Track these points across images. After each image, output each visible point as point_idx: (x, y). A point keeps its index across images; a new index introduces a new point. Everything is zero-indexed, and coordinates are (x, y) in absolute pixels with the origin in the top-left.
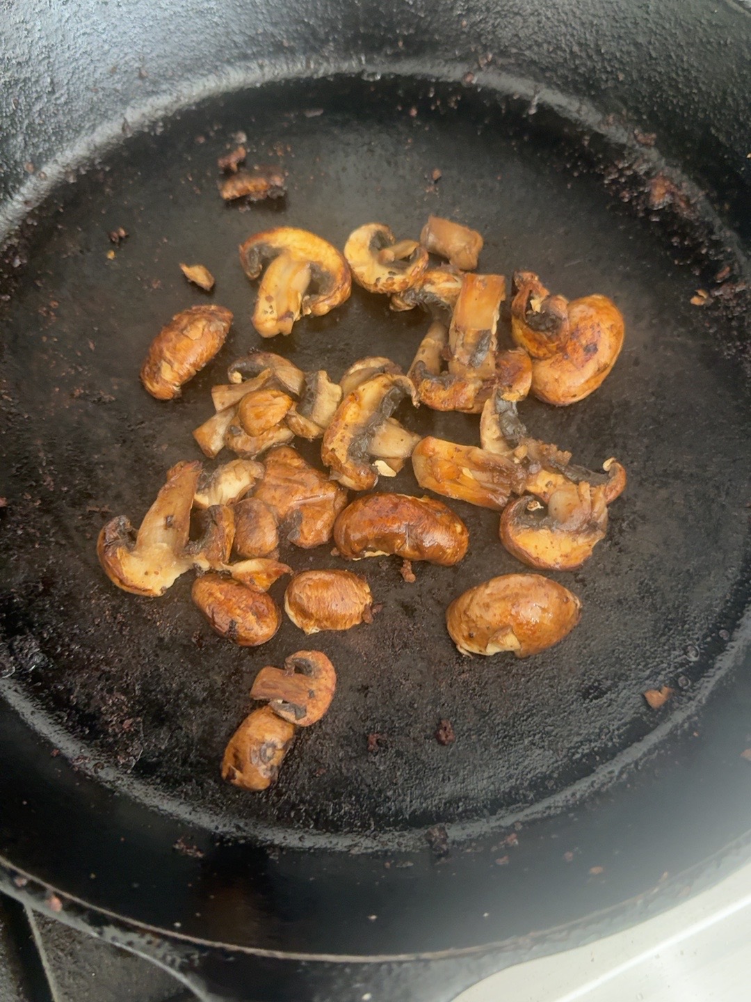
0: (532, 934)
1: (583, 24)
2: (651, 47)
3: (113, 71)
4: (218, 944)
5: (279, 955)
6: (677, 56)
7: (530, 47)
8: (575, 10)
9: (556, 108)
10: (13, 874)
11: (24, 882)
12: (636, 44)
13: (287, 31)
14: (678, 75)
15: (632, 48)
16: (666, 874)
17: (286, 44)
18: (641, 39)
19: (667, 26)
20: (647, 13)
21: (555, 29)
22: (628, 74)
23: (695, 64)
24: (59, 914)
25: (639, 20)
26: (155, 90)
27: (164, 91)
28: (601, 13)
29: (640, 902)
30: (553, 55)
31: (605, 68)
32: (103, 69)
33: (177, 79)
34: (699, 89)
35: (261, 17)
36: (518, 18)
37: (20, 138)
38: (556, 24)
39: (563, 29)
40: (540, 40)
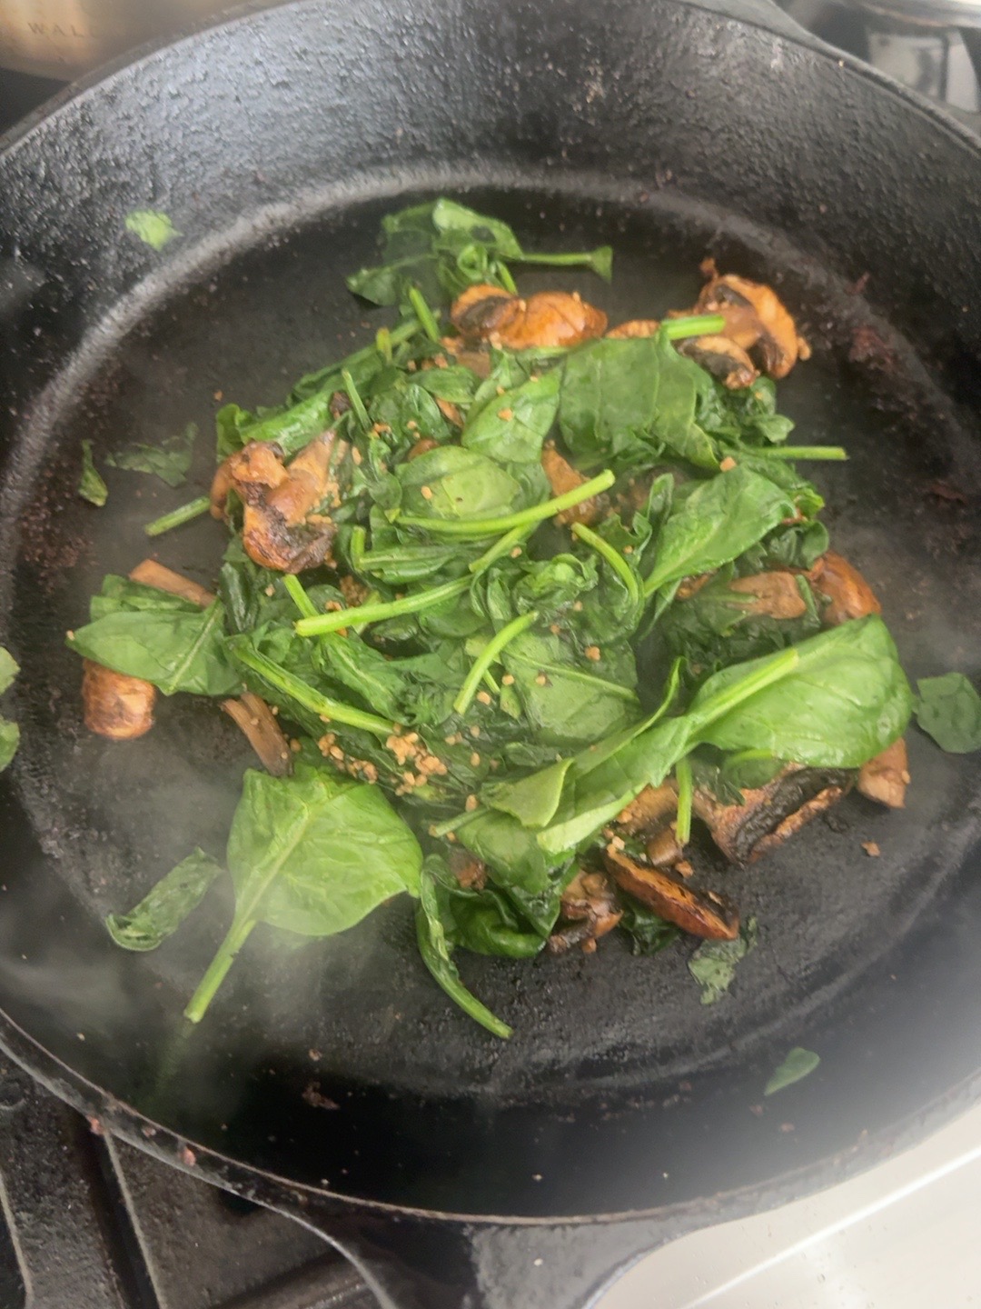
0: (720, 1195)
1: (780, 145)
2: (859, 179)
3: (226, 174)
4: (372, 1204)
5: (441, 1215)
6: (890, 191)
7: (717, 168)
8: (773, 129)
9: (744, 239)
10: (139, 1124)
11: (153, 1132)
12: (843, 175)
13: (431, 134)
14: (889, 212)
15: (837, 178)
16: (865, 1132)
17: (429, 148)
18: (848, 169)
19: (879, 156)
20: (857, 140)
21: (749, 149)
22: (831, 206)
23: (910, 202)
24: (193, 1168)
25: (846, 147)
26: (272, 197)
27: (282, 199)
28: (803, 134)
29: (837, 1161)
30: (744, 178)
31: (804, 197)
32: (214, 172)
33: (298, 184)
34: (914, 232)
35: (401, 117)
36: (706, 134)
37: (113, 252)
38: (750, 143)
39: (758, 150)
40: (729, 160)
